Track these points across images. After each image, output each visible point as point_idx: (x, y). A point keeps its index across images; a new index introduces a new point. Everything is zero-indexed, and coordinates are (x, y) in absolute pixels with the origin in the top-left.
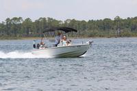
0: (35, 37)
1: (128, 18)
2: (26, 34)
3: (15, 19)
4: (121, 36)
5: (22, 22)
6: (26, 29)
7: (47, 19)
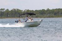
0: (11, 17)
1: (53, 9)
2: (6, 16)
3: (2, 9)
4: (49, 17)
5: (5, 11)
6: (7, 14)
7: (16, 10)
